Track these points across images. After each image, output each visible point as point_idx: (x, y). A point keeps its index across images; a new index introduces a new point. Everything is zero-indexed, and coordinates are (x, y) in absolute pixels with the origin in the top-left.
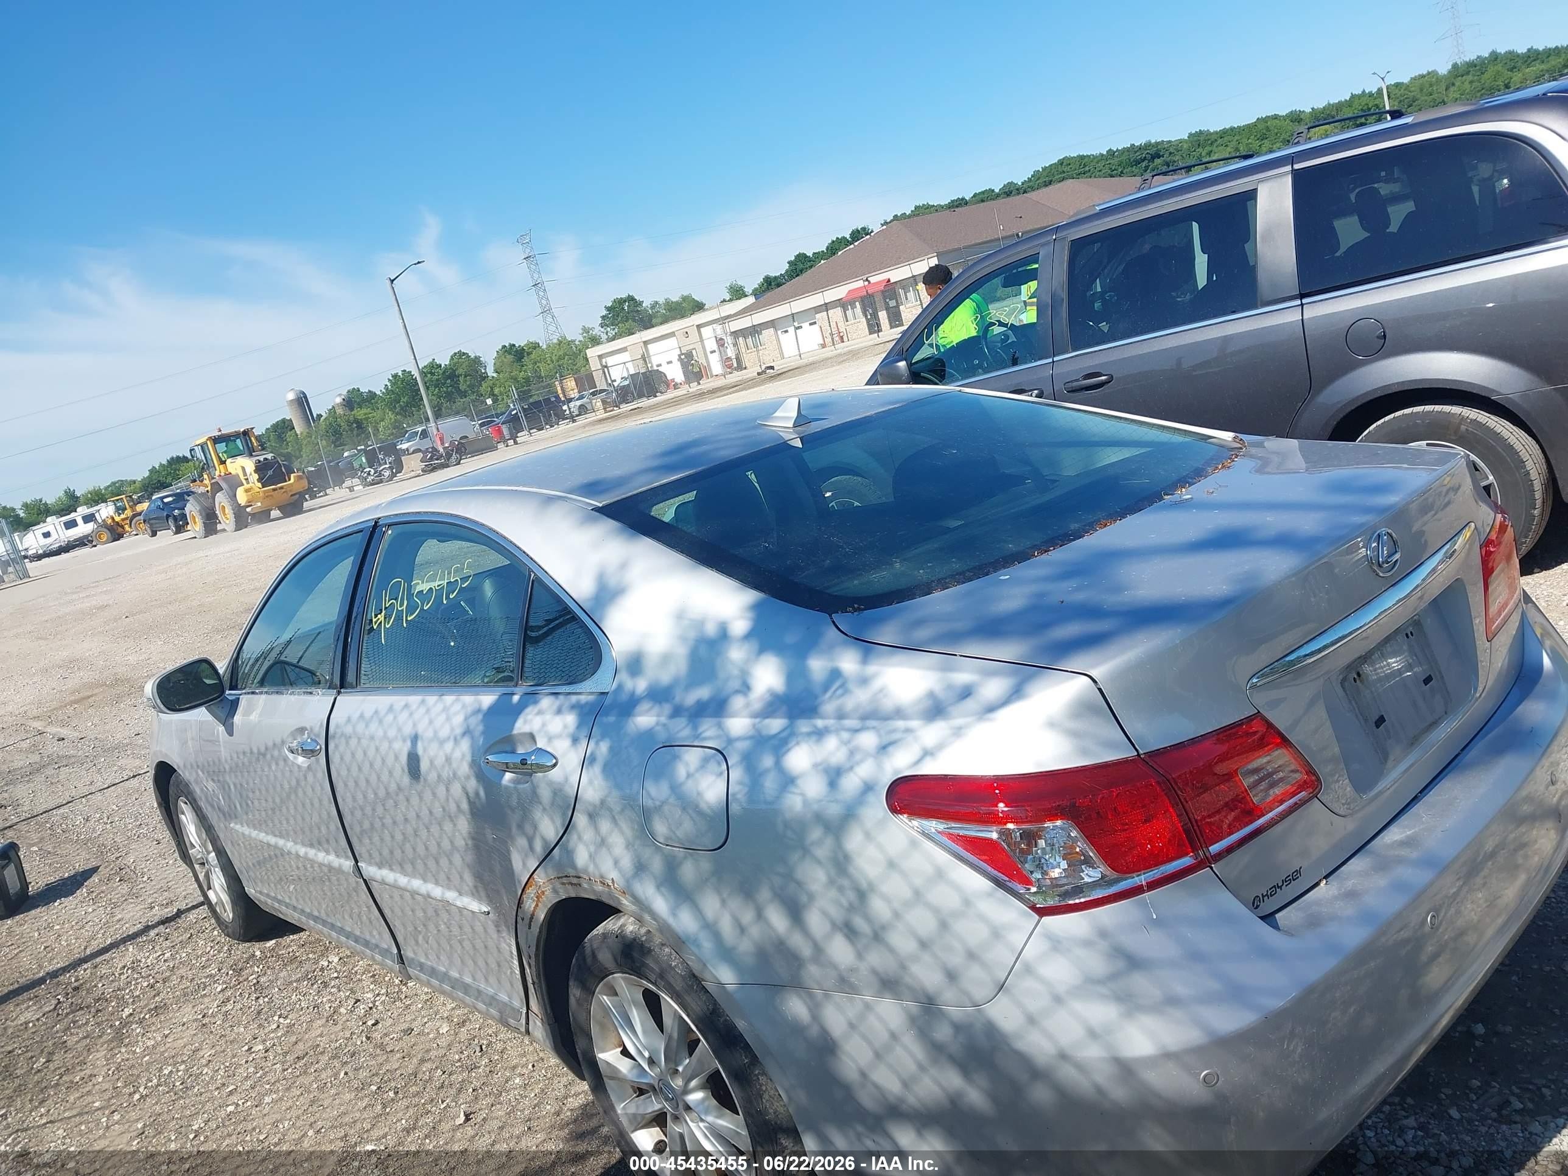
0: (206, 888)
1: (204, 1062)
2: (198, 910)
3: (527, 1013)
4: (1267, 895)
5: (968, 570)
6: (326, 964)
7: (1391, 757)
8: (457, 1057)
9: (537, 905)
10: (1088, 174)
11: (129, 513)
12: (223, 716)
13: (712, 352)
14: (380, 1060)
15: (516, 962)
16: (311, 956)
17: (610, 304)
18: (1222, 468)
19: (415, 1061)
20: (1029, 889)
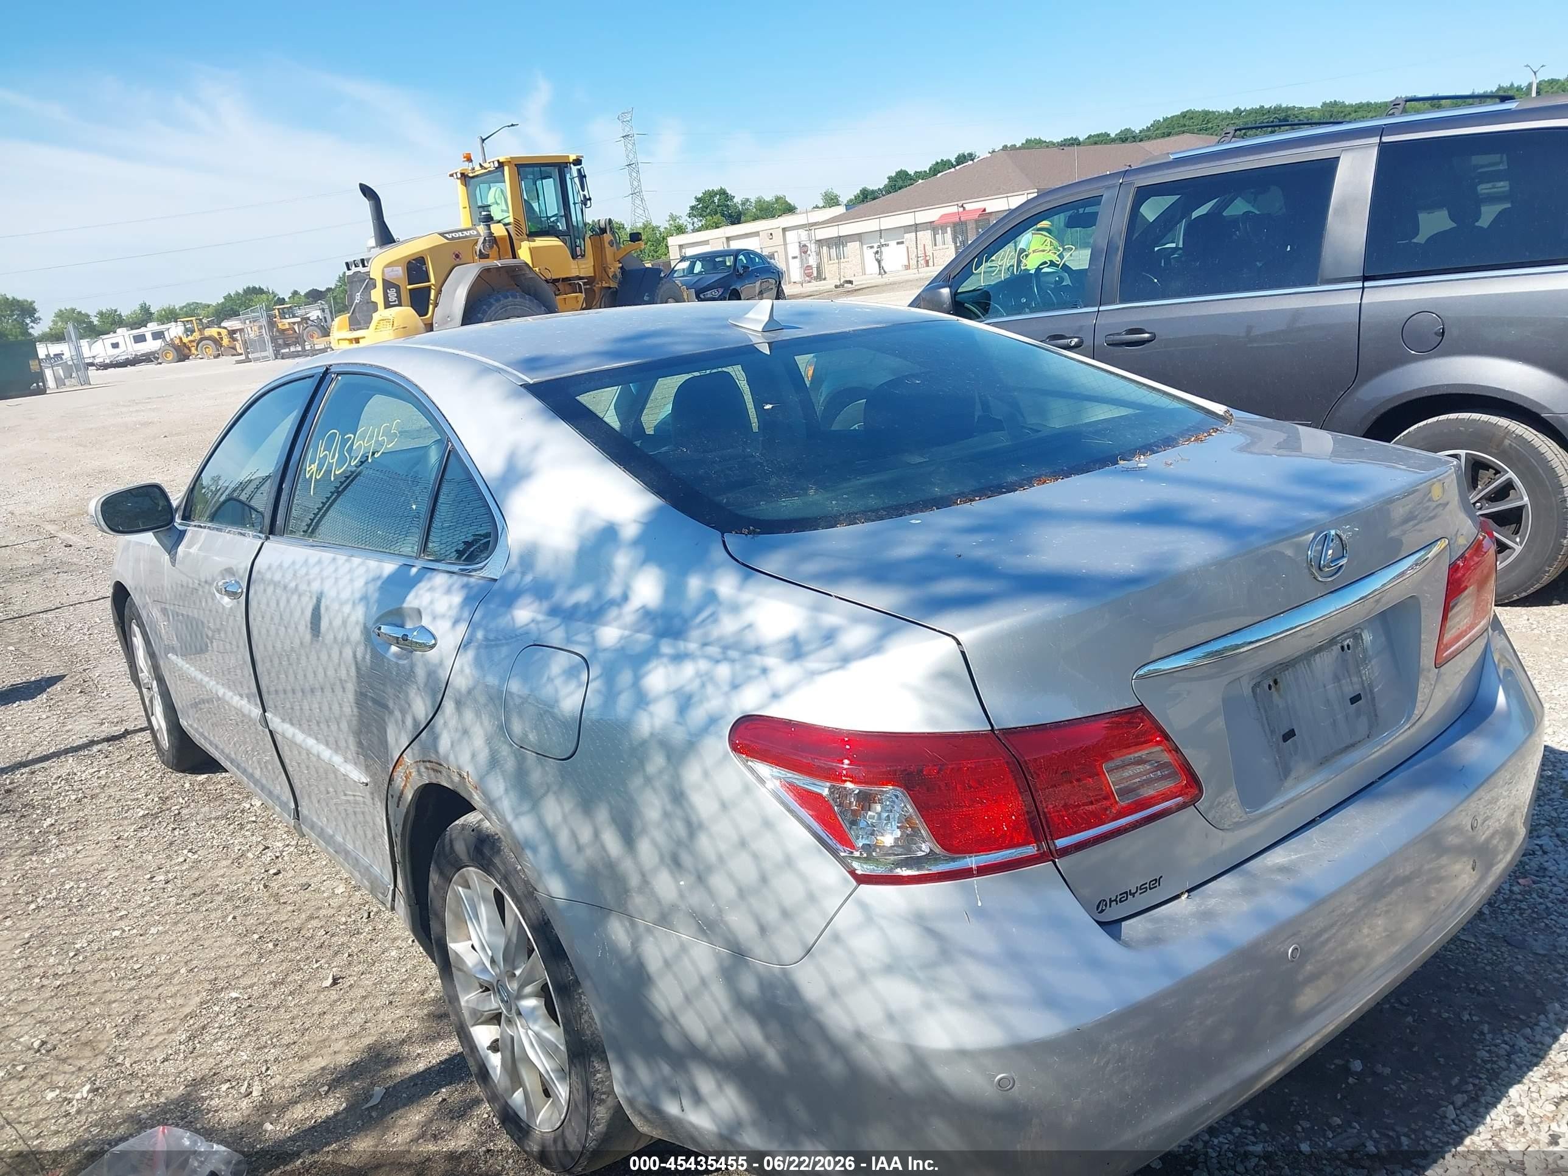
0: (150, 714)
1: (106, 883)
2: (144, 733)
3: (394, 891)
4: (1116, 900)
5: (882, 509)
6: (248, 806)
7: (1293, 775)
8: (344, 920)
9: (405, 785)
10: (1211, 131)
11: (197, 335)
12: (169, 545)
13: (794, 258)
14: (271, 909)
15: (386, 837)
16: (236, 796)
17: (700, 195)
18: (1195, 440)
19: (303, 916)
20: (852, 853)
